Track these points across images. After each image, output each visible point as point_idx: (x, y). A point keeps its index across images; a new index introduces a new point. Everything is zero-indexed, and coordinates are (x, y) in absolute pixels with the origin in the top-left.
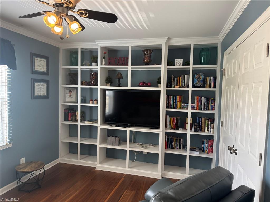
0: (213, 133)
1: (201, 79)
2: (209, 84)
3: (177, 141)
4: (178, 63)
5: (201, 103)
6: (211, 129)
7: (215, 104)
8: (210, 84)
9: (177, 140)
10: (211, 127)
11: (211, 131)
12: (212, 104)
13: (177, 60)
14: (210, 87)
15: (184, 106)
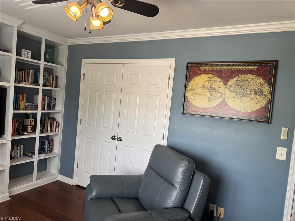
0: (58, 131)
1: (45, 77)
2: (51, 83)
3: (18, 149)
4: (26, 54)
5: (45, 102)
6: (56, 128)
7: (55, 103)
8: (53, 83)
9: (17, 147)
10: (56, 126)
11: (56, 130)
12: (53, 104)
13: (25, 51)
14: (52, 87)
15: (28, 107)
